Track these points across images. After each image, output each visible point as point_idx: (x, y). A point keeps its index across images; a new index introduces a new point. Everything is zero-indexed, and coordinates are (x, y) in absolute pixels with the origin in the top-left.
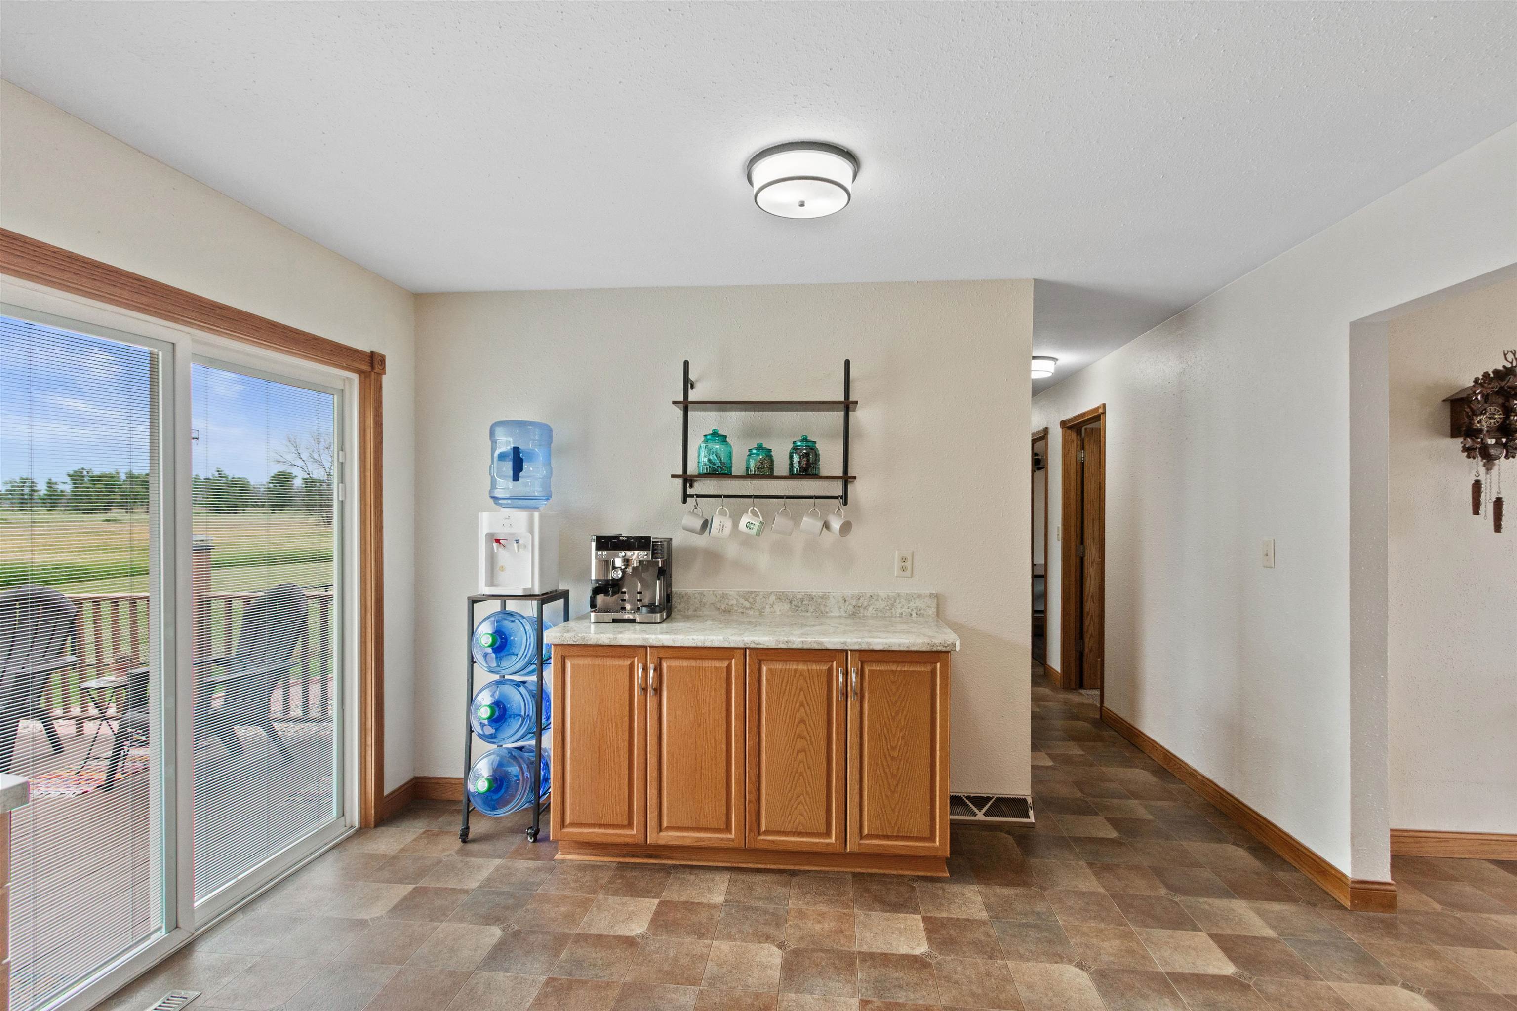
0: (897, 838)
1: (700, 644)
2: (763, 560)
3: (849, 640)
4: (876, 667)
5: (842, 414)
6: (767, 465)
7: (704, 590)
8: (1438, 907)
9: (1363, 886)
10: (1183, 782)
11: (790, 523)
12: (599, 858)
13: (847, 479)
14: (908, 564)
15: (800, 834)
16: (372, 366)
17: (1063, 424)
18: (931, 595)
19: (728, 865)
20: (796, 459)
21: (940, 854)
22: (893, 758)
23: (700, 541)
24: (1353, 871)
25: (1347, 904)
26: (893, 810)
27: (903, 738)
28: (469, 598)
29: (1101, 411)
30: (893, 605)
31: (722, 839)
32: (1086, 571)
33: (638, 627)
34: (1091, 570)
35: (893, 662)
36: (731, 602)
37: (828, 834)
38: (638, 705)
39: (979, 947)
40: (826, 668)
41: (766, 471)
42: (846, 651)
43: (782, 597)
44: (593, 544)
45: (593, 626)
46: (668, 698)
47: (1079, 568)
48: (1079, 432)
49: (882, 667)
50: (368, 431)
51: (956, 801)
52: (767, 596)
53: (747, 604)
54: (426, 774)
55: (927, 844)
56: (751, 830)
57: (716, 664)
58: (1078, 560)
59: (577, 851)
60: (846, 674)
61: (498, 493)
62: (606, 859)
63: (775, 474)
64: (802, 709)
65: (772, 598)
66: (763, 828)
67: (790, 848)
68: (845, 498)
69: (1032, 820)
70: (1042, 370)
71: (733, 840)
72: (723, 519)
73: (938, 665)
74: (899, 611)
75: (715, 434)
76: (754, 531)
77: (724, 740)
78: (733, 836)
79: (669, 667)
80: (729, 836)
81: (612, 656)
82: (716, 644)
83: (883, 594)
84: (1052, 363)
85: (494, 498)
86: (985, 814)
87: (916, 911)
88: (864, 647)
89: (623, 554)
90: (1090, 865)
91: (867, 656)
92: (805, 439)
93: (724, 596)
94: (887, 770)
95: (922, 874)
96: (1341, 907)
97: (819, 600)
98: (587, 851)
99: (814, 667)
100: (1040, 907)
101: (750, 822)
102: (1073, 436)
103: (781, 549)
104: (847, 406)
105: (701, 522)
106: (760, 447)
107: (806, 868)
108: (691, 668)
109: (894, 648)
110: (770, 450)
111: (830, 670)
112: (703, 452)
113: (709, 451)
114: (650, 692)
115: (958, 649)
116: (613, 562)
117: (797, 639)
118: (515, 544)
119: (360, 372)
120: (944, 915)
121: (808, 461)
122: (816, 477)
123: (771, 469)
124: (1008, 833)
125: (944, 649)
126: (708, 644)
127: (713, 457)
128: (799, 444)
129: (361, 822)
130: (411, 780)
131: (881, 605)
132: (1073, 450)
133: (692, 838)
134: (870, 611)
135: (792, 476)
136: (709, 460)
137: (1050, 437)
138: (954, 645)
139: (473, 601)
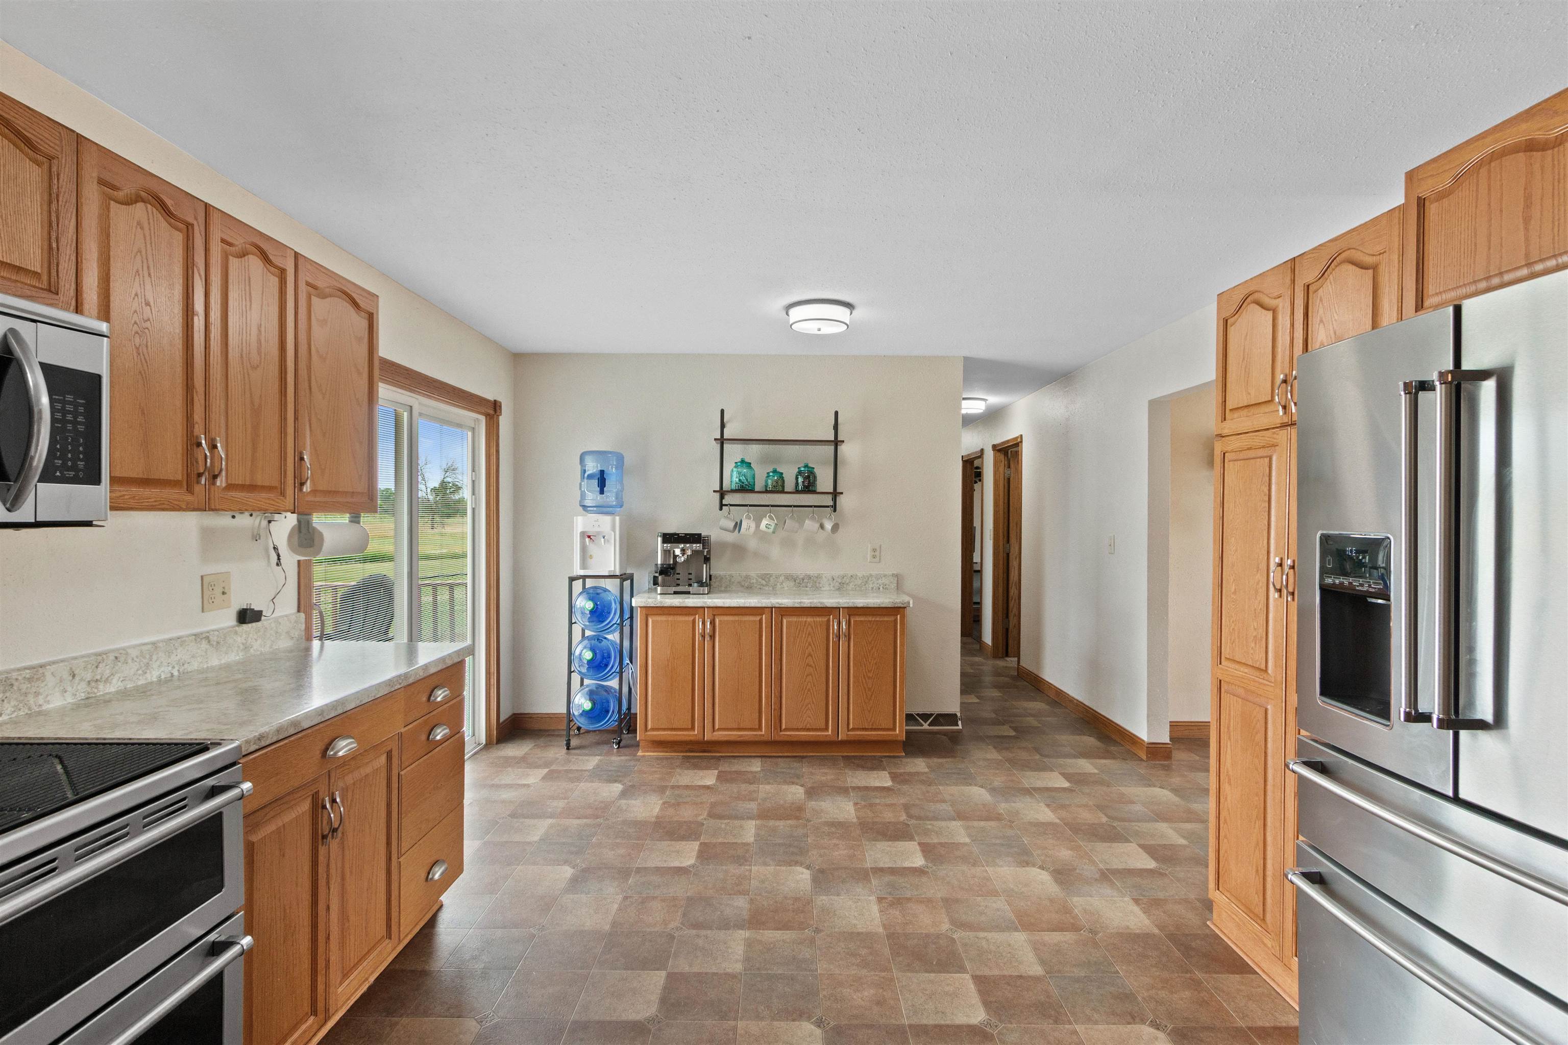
0: (872, 729)
1: (742, 605)
2: (776, 552)
3: (841, 601)
4: (858, 619)
5: (833, 447)
6: (780, 483)
7: (733, 573)
8: (1198, 758)
9: (1153, 746)
10: (1066, 708)
11: (797, 525)
12: (667, 754)
13: (835, 494)
14: (877, 553)
15: (809, 730)
16: (495, 411)
17: (994, 447)
18: (893, 575)
19: (758, 754)
20: (800, 480)
21: (899, 738)
22: (869, 678)
23: (730, 537)
24: (1148, 738)
25: (1144, 757)
26: (869, 711)
27: (876, 664)
28: (569, 578)
29: (1019, 440)
30: (866, 582)
31: (756, 735)
32: (1010, 564)
33: (691, 596)
34: (1015, 563)
35: (870, 615)
36: (752, 581)
37: (827, 729)
38: (699, 647)
39: (923, 782)
40: (826, 619)
41: (779, 488)
42: (839, 608)
43: (789, 577)
44: (660, 539)
45: (659, 596)
46: (719, 641)
47: (1005, 562)
48: (1006, 454)
49: (862, 619)
50: (492, 458)
51: (910, 718)
52: (777, 577)
53: (764, 582)
54: (522, 711)
55: (891, 733)
56: (775, 729)
57: (752, 618)
58: (1005, 555)
59: (652, 749)
60: (839, 623)
61: (588, 503)
62: (673, 754)
63: (786, 490)
64: (810, 647)
65: (782, 578)
66: (784, 727)
67: (803, 739)
68: (834, 508)
69: (960, 727)
70: (973, 407)
71: (763, 735)
72: (749, 521)
73: (899, 616)
74: (871, 586)
75: (743, 461)
76: (771, 530)
77: (757, 669)
78: (763, 733)
79: (720, 621)
80: (760, 733)
81: (680, 615)
82: (753, 605)
83: (860, 574)
84: (983, 403)
85: (584, 507)
86: (929, 725)
87: (884, 769)
88: (851, 605)
89: (682, 546)
90: (995, 748)
91: (853, 611)
92: (806, 466)
93: (747, 577)
94: (865, 686)
95: (887, 754)
96: (1142, 760)
97: (815, 579)
98: (660, 750)
99: (818, 619)
100: (962, 766)
101: (775, 723)
102: (1002, 457)
103: (788, 543)
104: (836, 443)
105: (733, 524)
106: (775, 471)
107: (811, 754)
108: (734, 622)
109: (870, 606)
110: (782, 473)
111: (829, 621)
112: (735, 474)
113: (739, 473)
114: (707, 638)
115: (911, 606)
116: (674, 551)
117: (807, 601)
118: (602, 540)
119: (487, 415)
120: (902, 771)
121: (809, 481)
122: (814, 492)
123: (783, 487)
124: (945, 735)
125: (902, 606)
126: (747, 605)
127: (742, 478)
128: (803, 469)
129: (486, 740)
130: (512, 716)
131: (859, 582)
132: (1001, 469)
133: (735, 735)
134: (851, 586)
135: (797, 492)
136: (740, 480)
137: (985, 456)
138: (909, 603)
139: (572, 579)
